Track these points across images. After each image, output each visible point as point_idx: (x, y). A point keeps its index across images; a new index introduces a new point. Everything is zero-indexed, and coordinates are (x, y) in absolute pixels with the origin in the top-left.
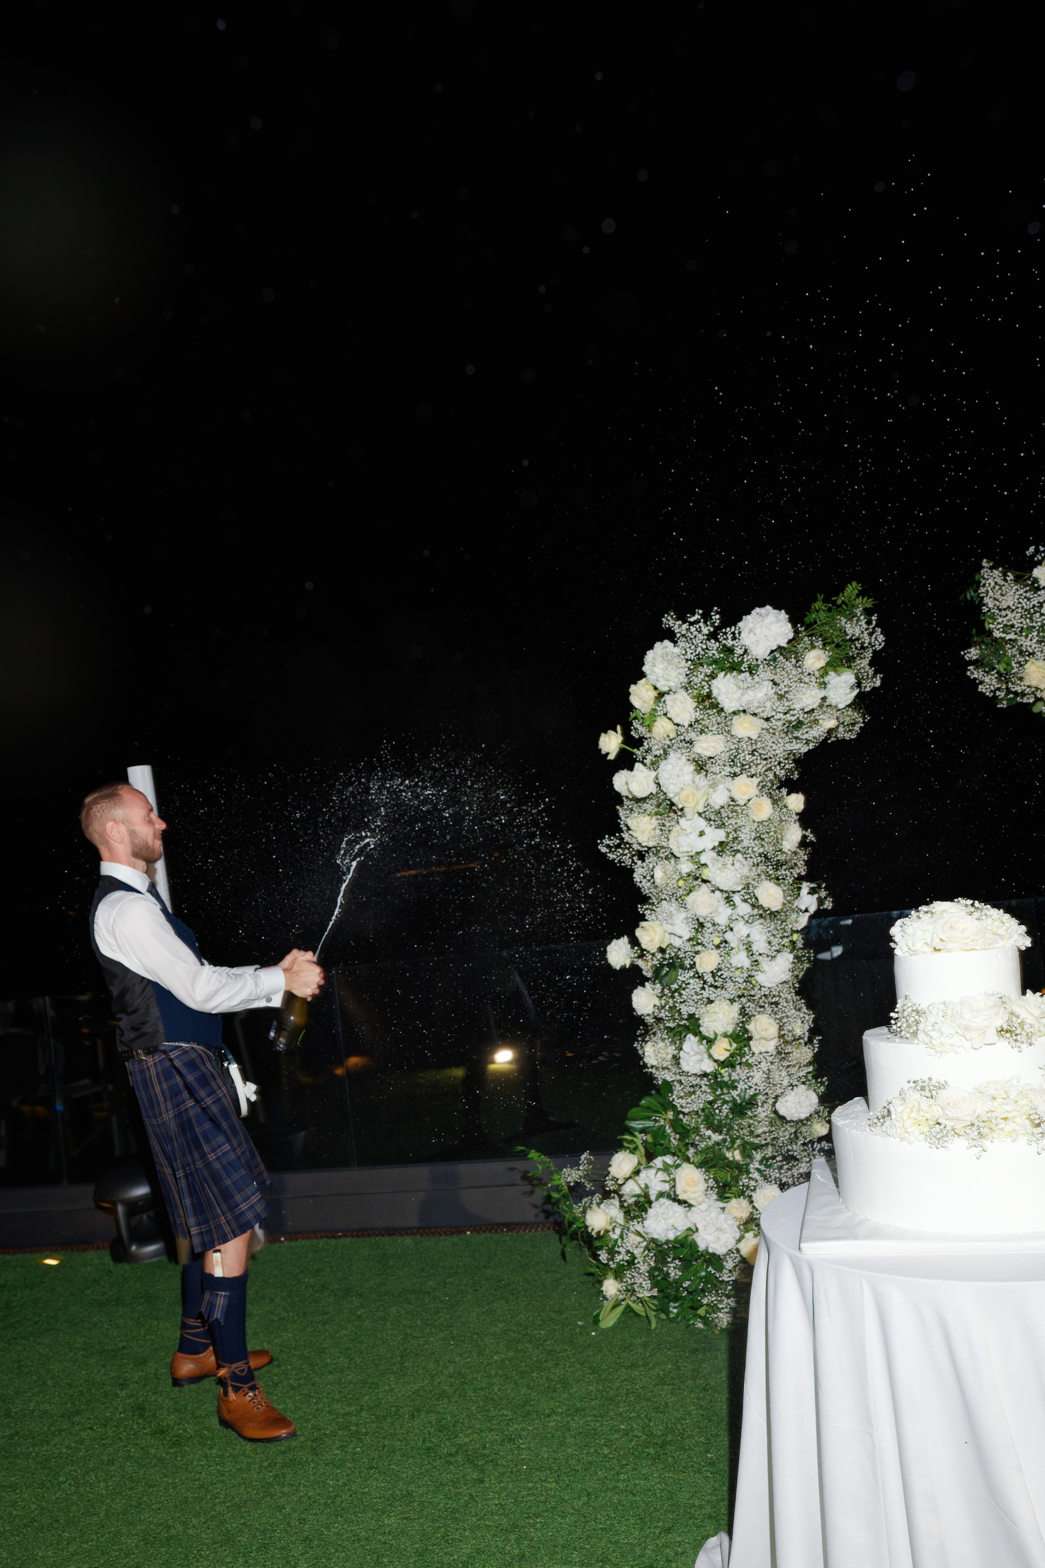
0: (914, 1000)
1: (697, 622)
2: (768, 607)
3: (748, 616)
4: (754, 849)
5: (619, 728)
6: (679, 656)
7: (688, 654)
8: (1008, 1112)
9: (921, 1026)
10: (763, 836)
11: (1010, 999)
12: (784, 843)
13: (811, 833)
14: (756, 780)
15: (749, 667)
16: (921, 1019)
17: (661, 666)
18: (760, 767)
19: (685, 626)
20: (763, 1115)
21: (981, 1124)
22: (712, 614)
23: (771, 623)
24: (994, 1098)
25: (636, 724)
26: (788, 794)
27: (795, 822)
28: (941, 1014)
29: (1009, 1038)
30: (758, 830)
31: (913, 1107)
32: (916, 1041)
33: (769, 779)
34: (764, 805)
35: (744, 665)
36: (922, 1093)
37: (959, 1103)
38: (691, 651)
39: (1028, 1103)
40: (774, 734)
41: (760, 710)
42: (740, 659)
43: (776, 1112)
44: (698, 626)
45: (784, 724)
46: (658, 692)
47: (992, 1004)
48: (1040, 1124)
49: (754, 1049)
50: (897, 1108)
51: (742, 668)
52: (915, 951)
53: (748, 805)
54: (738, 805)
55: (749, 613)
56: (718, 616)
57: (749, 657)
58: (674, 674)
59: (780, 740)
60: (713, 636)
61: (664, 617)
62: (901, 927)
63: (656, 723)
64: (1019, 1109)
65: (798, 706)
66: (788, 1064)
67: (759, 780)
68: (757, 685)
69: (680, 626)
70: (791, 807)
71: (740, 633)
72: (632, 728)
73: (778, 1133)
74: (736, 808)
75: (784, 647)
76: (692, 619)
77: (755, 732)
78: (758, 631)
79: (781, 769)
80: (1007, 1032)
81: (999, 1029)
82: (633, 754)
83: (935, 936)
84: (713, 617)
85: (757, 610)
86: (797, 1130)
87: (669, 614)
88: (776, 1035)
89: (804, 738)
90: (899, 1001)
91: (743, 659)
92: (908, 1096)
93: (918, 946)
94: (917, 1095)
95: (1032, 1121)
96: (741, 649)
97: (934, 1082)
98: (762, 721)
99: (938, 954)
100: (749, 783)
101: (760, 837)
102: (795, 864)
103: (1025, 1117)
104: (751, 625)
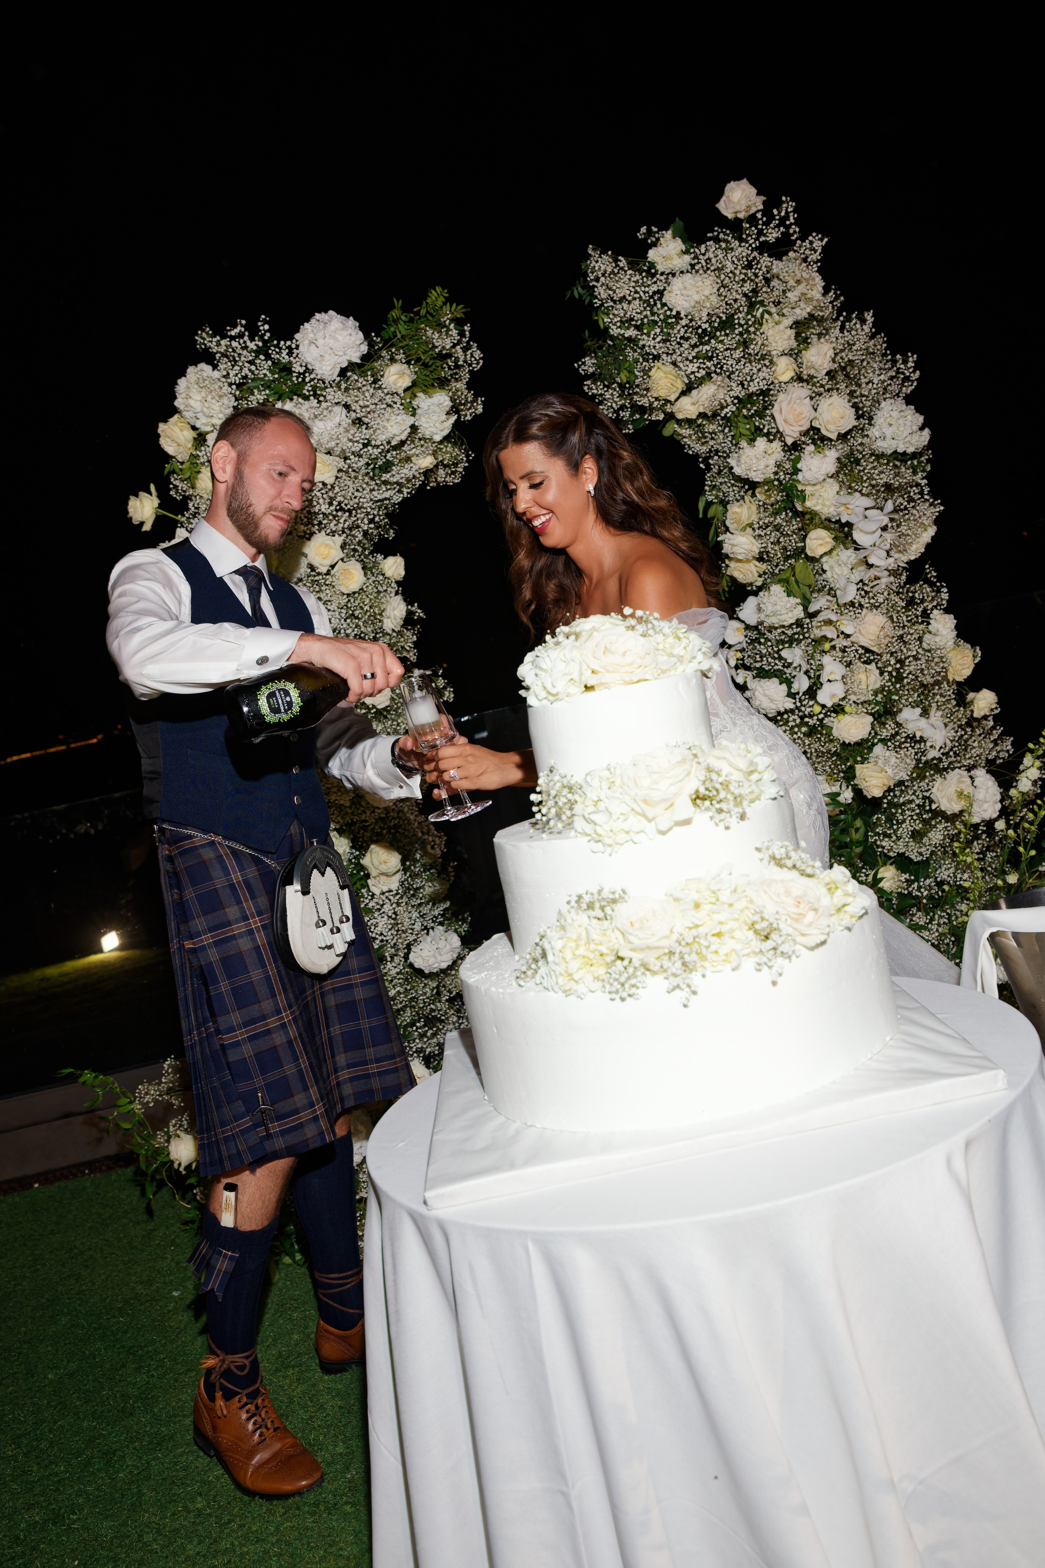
0: (563, 771)
1: (241, 335)
2: (331, 312)
3: (306, 324)
4: (348, 632)
5: (152, 487)
6: (219, 380)
7: (231, 375)
8: (721, 923)
9: (578, 809)
10: (357, 613)
11: (702, 750)
12: (385, 621)
13: (419, 607)
14: (339, 540)
15: (315, 391)
16: (577, 797)
17: (198, 398)
18: (342, 521)
19: (223, 342)
20: (394, 972)
21: (684, 950)
22: (260, 324)
23: (337, 329)
24: (697, 906)
25: (175, 480)
26: (385, 558)
27: (397, 594)
28: (605, 785)
29: (707, 809)
30: (349, 605)
31: (579, 938)
32: (573, 833)
33: (357, 539)
34: (354, 571)
35: (306, 388)
36: (591, 912)
37: (647, 921)
38: (234, 372)
39: (749, 905)
40: (356, 478)
41: (333, 444)
42: (300, 380)
43: (411, 966)
44: (242, 341)
45: (368, 464)
46: (198, 432)
47: (679, 759)
48: (769, 934)
49: (373, 889)
50: (555, 943)
51: (305, 392)
52: (557, 694)
53: (332, 572)
54: (319, 574)
55: (308, 321)
56: (267, 327)
57: (312, 376)
58: (216, 407)
59: (364, 486)
60: (264, 351)
61: (197, 334)
62: (533, 662)
63: (200, 476)
64: (736, 916)
65: (381, 438)
66: (419, 901)
67: (343, 538)
68: (325, 412)
69: (218, 344)
70: (389, 574)
71: (297, 347)
72: (171, 486)
73: (416, 991)
74: (317, 578)
75: (356, 363)
76: (233, 333)
77: (329, 475)
78: (320, 342)
79: (370, 523)
80: (704, 799)
81: (694, 797)
82: (177, 521)
83: (585, 667)
84: (261, 328)
85: (318, 316)
86: (440, 983)
87: (203, 331)
88: (399, 866)
89: (395, 480)
90: (541, 774)
91: (304, 380)
92: (569, 921)
93: (561, 686)
94: (582, 918)
95: (756, 932)
96: (301, 366)
97: (606, 894)
98: (337, 459)
99: (591, 694)
100: (330, 543)
101: (353, 615)
102: (403, 647)
103: (747, 928)
104: (311, 335)
